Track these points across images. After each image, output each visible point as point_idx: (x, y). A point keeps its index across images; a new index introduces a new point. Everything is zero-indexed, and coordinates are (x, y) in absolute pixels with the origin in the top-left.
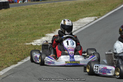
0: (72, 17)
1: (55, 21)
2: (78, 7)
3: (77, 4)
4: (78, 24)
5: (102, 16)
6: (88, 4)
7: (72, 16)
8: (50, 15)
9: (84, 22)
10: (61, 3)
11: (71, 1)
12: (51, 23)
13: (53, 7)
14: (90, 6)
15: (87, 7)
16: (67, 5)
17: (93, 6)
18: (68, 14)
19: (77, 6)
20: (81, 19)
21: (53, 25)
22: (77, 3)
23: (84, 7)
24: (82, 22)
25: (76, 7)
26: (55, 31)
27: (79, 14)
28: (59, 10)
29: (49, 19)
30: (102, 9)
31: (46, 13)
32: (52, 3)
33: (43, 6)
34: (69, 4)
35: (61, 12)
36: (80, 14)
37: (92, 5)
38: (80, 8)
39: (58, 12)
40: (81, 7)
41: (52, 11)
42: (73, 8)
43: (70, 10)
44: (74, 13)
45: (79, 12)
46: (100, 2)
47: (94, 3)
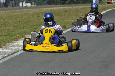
0: (31, 29)
1: (9, 33)
2: (41, 17)
3: (41, 13)
5: (68, 29)
6: (54, 13)
7: (31, 27)
8: (6, 26)
10: (23, 11)
11: (37, 9)
12: (4, 36)
13: (12, 15)
14: (56, 15)
16: (29, 13)
17: (59, 16)
18: (27, 25)
21: (5, 38)
22: (43, 11)
25: (39, 17)
26: (5, 45)
27: (40, 25)
28: (18, 20)
29: (3, 30)
30: (69, 20)
31: (1, 23)
32: (13, 11)
33: (1, 13)
34: (32, 12)
35: (20, 21)
37: (59, 15)
41: (9, 21)
42: (36, 17)
43: (31, 20)
44: (34, 24)
45: (41, 23)
46: (70, 11)
47: (62, 13)
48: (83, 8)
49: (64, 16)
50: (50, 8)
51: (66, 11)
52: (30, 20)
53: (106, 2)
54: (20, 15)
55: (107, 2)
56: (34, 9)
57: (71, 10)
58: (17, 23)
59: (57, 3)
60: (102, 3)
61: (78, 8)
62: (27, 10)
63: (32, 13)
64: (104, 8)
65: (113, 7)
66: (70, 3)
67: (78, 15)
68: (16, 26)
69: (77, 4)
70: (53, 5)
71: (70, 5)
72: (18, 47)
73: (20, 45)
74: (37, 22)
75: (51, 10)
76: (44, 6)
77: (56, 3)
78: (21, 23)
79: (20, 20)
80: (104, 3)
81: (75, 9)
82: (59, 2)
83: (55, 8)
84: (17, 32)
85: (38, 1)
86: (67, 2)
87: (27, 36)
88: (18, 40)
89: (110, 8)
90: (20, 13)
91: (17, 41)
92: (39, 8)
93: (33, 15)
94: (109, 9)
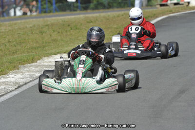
0: (29, 54)
2: (46, 33)
3: (47, 25)
4: (37, 69)
6: (69, 25)
7: (29, 51)
9: (50, 64)
10: (15, 24)
11: (38, 19)
14: (72, 29)
15: (66, 31)
16: (26, 27)
17: (77, 30)
19: (45, 29)
20: (46, 58)
22: (49, 23)
23: (59, 32)
24: (46, 64)
25: (42, 33)
27: (44, 47)
28: (7, 39)
34: (31, 25)
35: (9, 42)
36: (47, 48)
37: (76, 28)
38: (51, 35)
39: (3, 44)
40: (54, 31)
42: (37, 33)
43: (29, 39)
44: (35, 45)
45: (46, 42)
46: (95, 21)
47: (81, 24)
48: (118, 16)
49: (85, 29)
50: (62, 18)
51: (88, 21)
52: (27, 39)
53: (157, 5)
54: (10, 30)
55: (159, 3)
56: (34, 20)
57: (97, 20)
58: (6, 45)
59: (75, 9)
60: (151, 6)
61: (109, 16)
62: (23, 21)
63: (31, 27)
64: (155, 15)
65: (170, 11)
66: (96, 8)
67: (109, 28)
68: (3, 50)
69: (108, 8)
70: (68, 12)
71: (97, 11)
72: (7, 87)
73: (10, 82)
74: (39, 41)
75: (62, 21)
76: (51, 14)
77: (72, 8)
78: (12, 44)
79: (9, 40)
80: (155, 6)
81: (104, 17)
82: (77, 7)
83: (69, 17)
84: (5, 59)
85: (42, 5)
86: (92, 5)
87: (22, 66)
88: (6, 74)
89: (165, 14)
90: (10, 28)
91: (5, 76)
92: (43, 17)
93: (31, 30)
94: (163, 16)
